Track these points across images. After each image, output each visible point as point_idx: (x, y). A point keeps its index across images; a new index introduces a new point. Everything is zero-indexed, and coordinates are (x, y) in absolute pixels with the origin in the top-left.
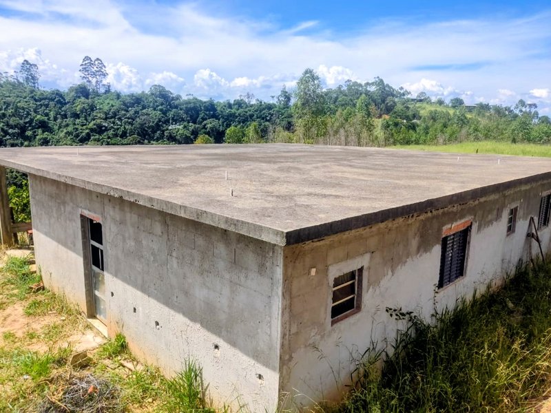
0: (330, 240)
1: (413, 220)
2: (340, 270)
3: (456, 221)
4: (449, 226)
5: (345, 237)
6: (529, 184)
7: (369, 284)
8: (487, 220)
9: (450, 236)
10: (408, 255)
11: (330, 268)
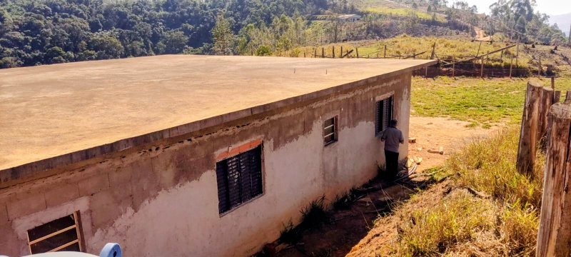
0: (8, 193)
1: (160, 152)
2: (37, 221)
3: (235, 143)
4: (226, 149)
5: (35, 186)
6: (351, 93)
7: (94, 228)
8: (288, 135)
9: (231, 158)
10: (159, 188)
11: (17, 222)
